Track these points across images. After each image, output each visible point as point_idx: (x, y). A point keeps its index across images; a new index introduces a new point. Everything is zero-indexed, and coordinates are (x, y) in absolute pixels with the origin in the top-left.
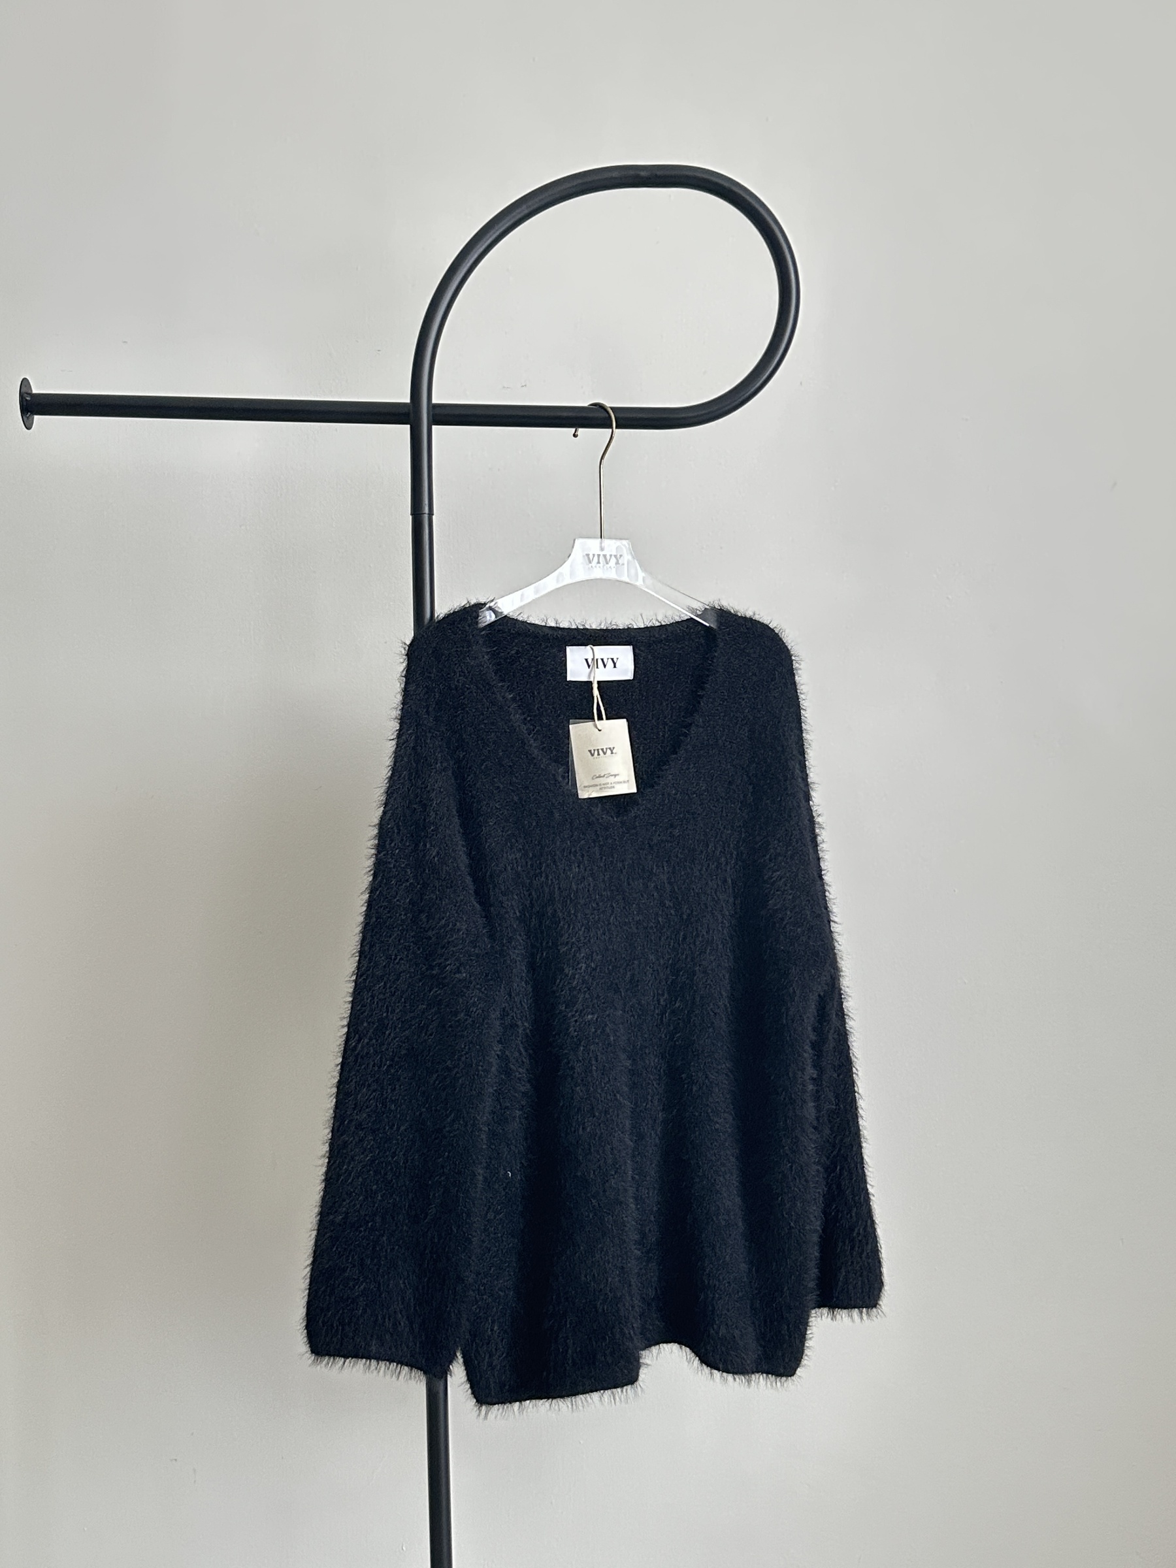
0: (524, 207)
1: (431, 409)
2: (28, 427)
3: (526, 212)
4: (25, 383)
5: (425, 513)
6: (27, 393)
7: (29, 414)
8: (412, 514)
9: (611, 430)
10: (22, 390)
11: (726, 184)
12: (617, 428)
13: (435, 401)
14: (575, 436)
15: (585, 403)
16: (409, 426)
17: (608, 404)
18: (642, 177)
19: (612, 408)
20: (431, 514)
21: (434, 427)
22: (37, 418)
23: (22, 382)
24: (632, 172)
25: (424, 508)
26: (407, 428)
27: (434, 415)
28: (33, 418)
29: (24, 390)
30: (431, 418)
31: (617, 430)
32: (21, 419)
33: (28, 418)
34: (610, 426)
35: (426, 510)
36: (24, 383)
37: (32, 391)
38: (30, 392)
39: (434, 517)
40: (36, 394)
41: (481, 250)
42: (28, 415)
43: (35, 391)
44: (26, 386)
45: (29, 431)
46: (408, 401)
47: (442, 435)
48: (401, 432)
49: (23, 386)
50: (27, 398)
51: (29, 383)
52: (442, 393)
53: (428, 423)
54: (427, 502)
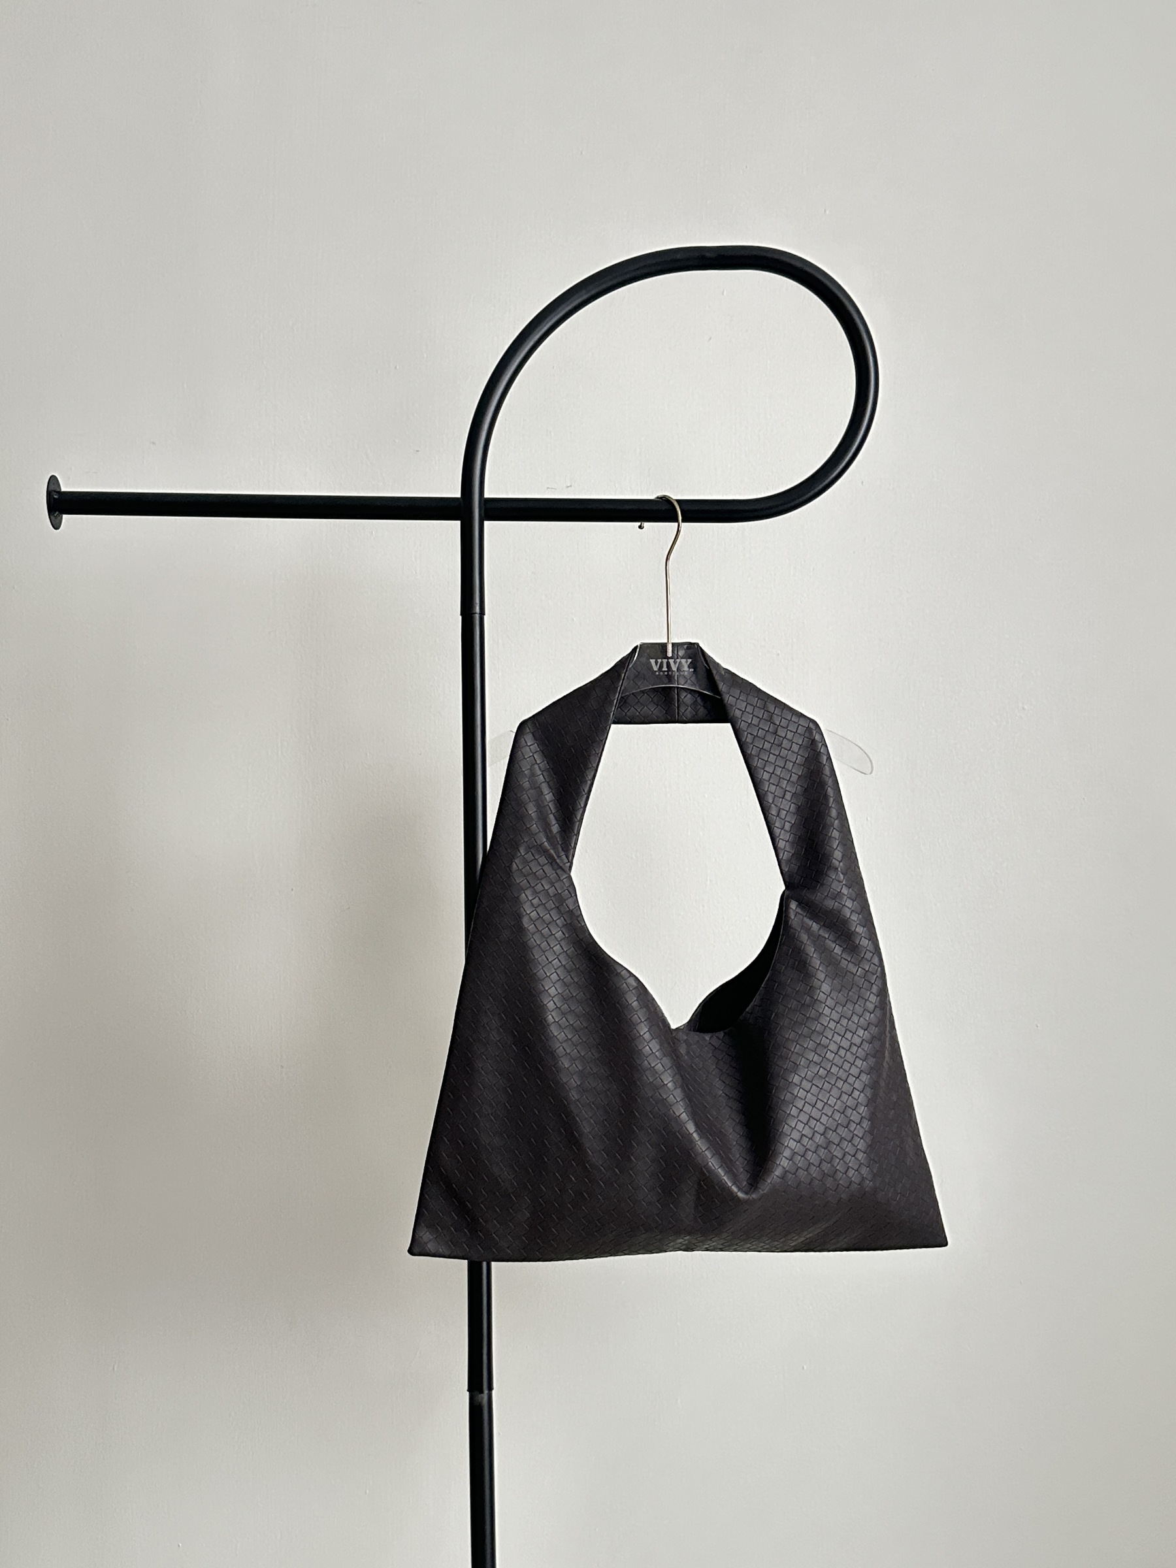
0: (584, 291)
1: (483, 502)
2: (56, 526)
3: (585, 297)
4: (53, 480)
5: (476, 613)
6: (55, 491)
7: (57, 513)
8: (461, 614)
9: (676, 524)
10: (49, 489)
11: (799, 265)
12: (683, 521)
13: (487, 495)
14: (640, 528)
15: (652, 496)
16: (459, 522)
17: (675, 497)
18: (710, 258)
19: (678, 501)
20: (482, 613)
21: (486, 523)
22: (66, 518)
23: (51, 477)
24: (697, 254)
25: (475, 608)
26: (456, 525)
27: (486, 510)
28: (62, 518)
29: (52, 488)
30: (483, 515)
31: (683, 524)
32: (48, 517)
33: (56, 517)
34: (676, 520)
35: (477, 609)
36: (52, 478)
37: (60, 489)
38: (58, 490)
39: (486, 617)
40: (64, 492)
41: (537, 337)
42: (56, 515)
43: (63, 489)
44: (54, 484)
45: (58, 531)
46: (459, 495)
47: (494, 531)
48: (452, 528)
49: (50, 484)
50: (55, 497)
51: (58, 481)
52: (495, 487)
53: (480, 518)
54: (478, 601)
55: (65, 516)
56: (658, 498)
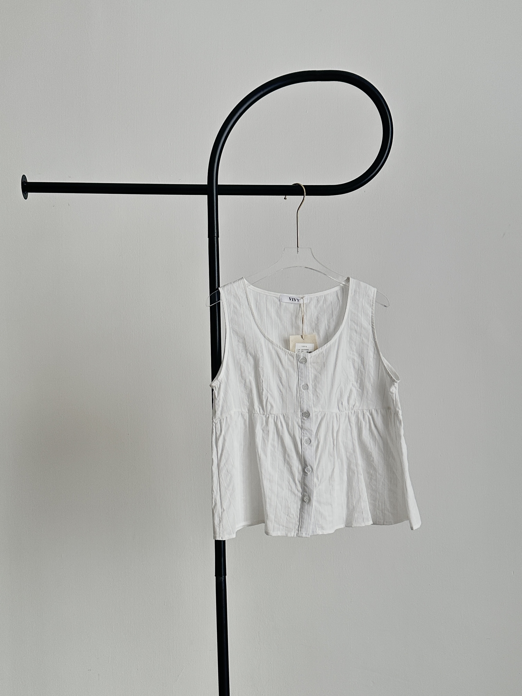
1: (217, 186)
2: (26, 198)
4: (24, 177)
6: (24, 182)
7: (26, 192)
9: (303, 196)
12: (306, 195)
13: (218, 184)
14: (285, 199)
15: (291, 184)
16: (207, 195)
19: (304, 186)
21: (218, 196)
25: (215, 234)
26: (206, 197)
27: (219, 190)
29: (24, 180)
30: (217, 191)
32: (22, 194)
33: (25, 194)
34: (303, 194)
37: (27, 180)
43: (29, 181)
44: (24, 179)
45: (26, 200)
46: (207, 184)
47: (223, 200)
48: (204, 198)
49: (23, 179)
50: (25, 184)
51: (26, 177)
52: (222, 180)
53: (216, 194)
54: (216, 231)
55: (29, 193)
56: (293, 184)
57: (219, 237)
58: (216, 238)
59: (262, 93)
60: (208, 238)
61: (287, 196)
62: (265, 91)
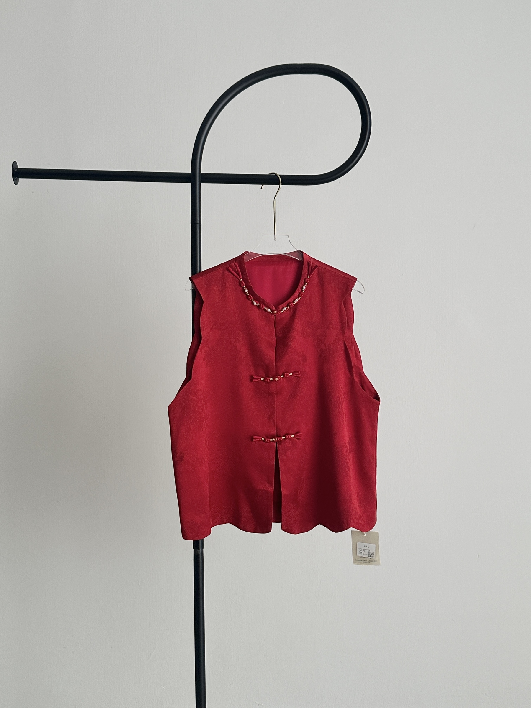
1: (200, 175)
2: (16, 183)
4: (15, 164)
5: (197, 223)
6: (15, 168)
7: (17, 177)
9: (279, 185)
10: (13, 167)
11: (337, 72)
13: (202, 172)
14: (261, 188)
15: (267, 174)
16: (190, 184)
17: (279, 174)
18: (298, 69)
20: (200, 223)
21: (201, 184)
23: (13, 163)
24: (294, 67)
25: (197, 221)
26: (189, 185)
27: (202, 179)
28: (19, 179)
31: (282, 185)
32: (13, 180)
33: (16, 179)
37: (17, 166)
38: (17, 168)
39: (201, 225)
41: (223, 103)
42: (16, 178)
43: (19, 167)
44: (15, 165)
45: (17, 185)
46: (190, 172)
47: (205, 188)
48: (187, 187)
50: (16, 170)
52: (206, 169)
53: (199, 182)
54: (198, 218)
55: (20, 179)
56: (270, 174)
57: (201, 224)
58: (198, 224)
59: (245, 85)
60: (191, 225)
61: (264, 186)
62: (248, 83)
